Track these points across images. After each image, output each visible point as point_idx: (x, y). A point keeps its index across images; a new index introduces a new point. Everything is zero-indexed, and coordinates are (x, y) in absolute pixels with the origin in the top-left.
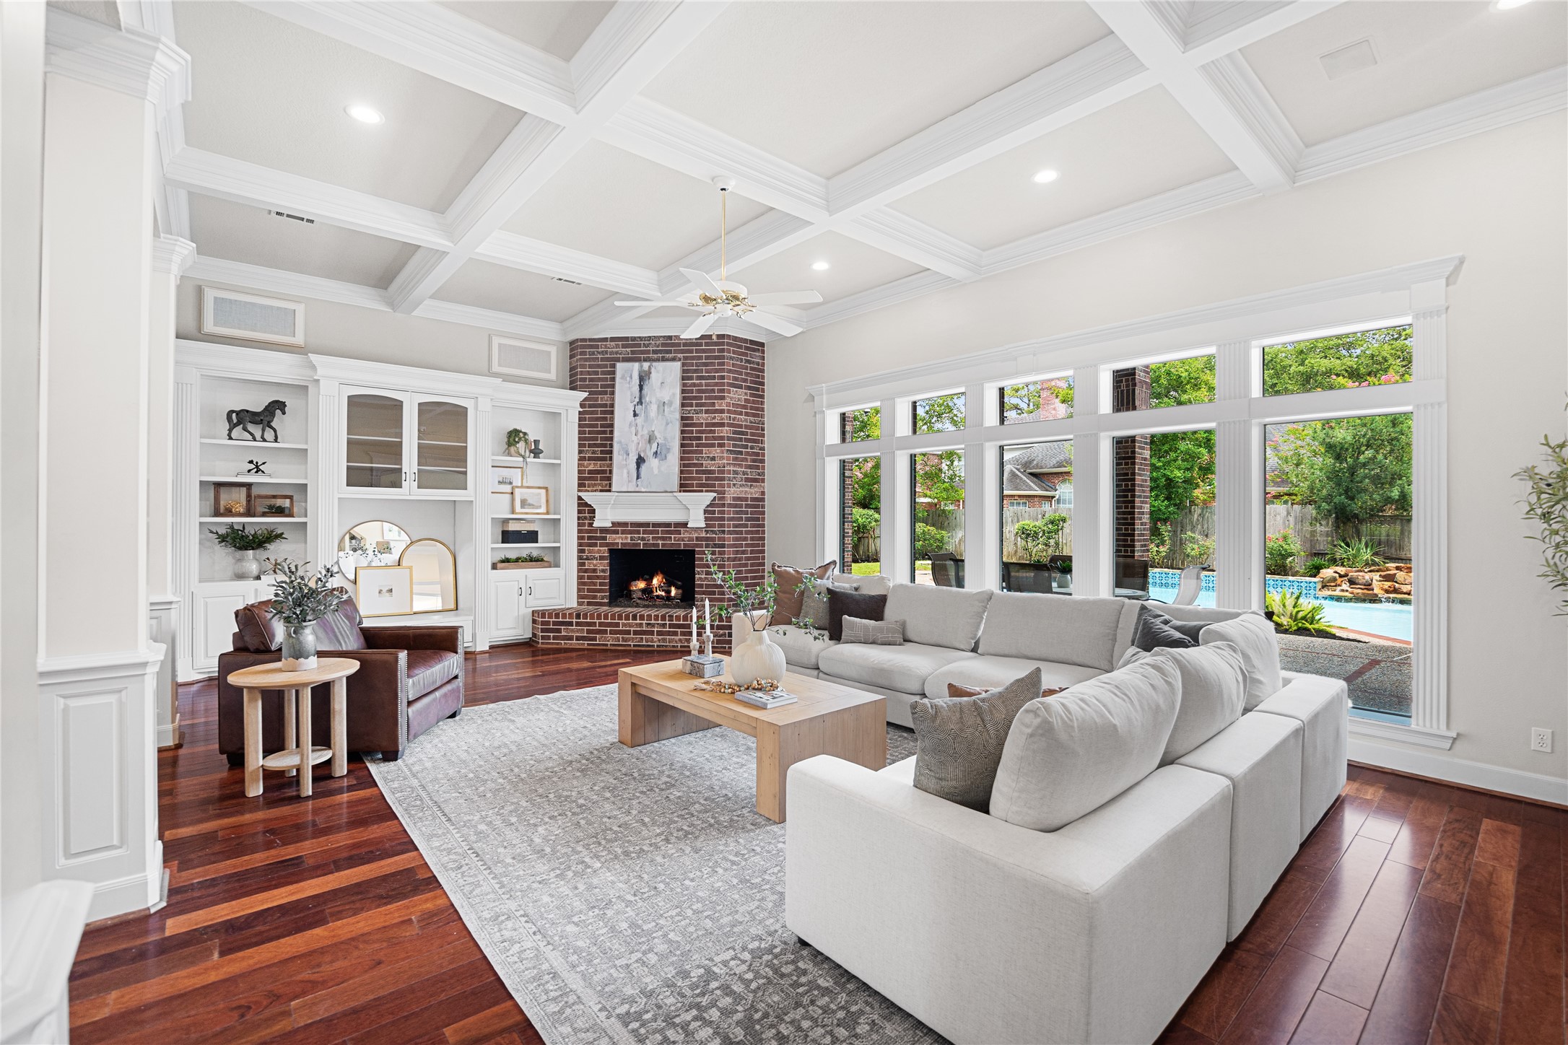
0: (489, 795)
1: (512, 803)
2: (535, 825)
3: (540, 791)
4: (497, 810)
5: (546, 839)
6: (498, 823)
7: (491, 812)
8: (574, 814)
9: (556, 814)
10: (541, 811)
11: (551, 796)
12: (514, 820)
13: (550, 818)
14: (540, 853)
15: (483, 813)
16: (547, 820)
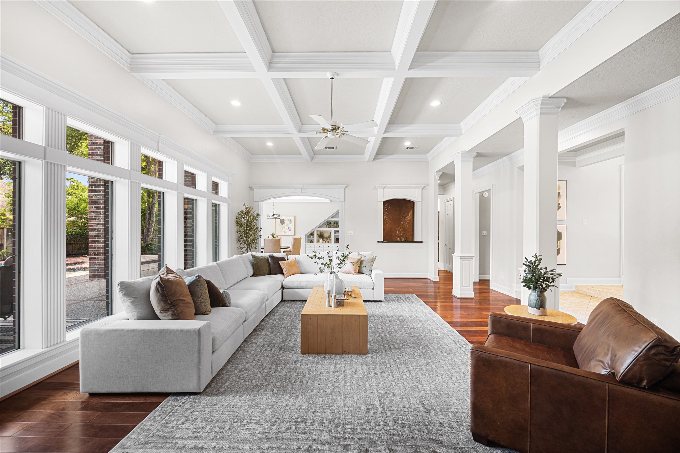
0: (436, 342)
1: (427, 336)
2: (420, 327)
3: (416, 338)
4: (433, 335)
5: (418, 324)
6: (432, 331)
7: (434, 335)
8: (408, 328)
9: (413, 329)
10: (417, 331)
11: (412, 335)
12: (427, 331)
13: (416, 329)
14: (420, 321)
15: (437, 335)
16: (417, 328)
